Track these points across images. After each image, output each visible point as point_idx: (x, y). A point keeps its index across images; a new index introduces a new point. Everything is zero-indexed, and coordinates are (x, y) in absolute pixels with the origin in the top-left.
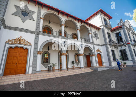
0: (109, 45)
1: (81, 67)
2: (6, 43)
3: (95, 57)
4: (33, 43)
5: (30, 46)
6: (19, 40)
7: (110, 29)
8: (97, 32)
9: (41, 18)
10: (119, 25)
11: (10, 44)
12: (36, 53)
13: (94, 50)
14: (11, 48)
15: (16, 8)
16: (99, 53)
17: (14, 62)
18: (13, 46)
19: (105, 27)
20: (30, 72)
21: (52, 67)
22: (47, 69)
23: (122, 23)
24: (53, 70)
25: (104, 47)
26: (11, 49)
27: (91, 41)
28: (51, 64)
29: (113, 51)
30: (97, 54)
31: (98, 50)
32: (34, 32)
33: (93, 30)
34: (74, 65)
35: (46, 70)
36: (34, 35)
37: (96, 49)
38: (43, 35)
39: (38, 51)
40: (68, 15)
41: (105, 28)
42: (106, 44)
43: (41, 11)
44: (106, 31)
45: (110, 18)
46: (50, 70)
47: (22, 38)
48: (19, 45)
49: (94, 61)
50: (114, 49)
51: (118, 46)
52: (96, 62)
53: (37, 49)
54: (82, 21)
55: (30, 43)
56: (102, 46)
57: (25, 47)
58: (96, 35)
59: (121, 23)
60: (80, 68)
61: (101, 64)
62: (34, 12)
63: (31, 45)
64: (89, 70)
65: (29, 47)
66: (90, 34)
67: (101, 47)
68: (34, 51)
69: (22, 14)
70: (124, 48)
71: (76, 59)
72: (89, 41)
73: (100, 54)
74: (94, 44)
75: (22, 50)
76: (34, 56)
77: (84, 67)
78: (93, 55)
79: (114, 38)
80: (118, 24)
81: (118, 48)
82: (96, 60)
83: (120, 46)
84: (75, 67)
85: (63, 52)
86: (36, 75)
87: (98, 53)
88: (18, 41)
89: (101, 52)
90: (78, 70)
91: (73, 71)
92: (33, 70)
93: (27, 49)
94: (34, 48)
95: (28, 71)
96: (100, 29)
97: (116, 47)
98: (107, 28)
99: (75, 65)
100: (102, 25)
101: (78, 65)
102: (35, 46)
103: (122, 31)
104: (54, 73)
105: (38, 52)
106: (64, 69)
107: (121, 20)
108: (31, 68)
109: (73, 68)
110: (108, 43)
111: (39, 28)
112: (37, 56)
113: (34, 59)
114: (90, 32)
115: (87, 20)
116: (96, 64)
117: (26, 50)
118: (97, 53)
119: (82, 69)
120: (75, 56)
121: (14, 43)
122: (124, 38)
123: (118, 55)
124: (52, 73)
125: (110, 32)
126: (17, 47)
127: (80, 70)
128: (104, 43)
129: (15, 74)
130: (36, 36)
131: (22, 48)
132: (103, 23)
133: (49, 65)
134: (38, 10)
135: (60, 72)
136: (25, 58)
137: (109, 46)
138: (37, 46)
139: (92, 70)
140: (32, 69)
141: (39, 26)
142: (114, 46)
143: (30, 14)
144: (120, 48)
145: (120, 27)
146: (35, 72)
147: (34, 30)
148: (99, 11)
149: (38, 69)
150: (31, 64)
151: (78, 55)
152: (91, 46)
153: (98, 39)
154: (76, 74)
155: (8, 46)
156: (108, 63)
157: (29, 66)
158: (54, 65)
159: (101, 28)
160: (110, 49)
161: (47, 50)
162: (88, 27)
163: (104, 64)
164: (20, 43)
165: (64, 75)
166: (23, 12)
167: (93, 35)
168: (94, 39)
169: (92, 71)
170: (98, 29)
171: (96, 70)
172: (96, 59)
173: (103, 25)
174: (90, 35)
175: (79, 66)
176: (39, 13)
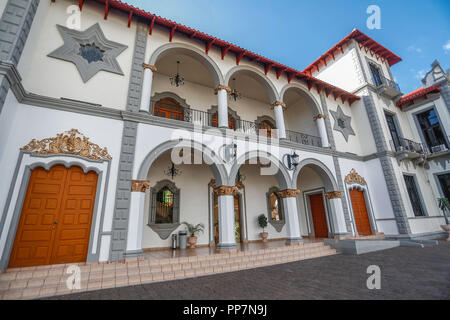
0: (395, 155)
1: (292, 236)
2: (24, 150)
3: (344, 202)
4: (115, 152)
5: (106, 163)
6: (69, 141)
7: (393, 99)
8: (346, 110)
9: (145, 66)
10: (430, 83)
11: (35, 155)
12: (127, 185)
13: (339, 176)
14: (39, 168)
15: (63, 36)
16: (357, 185)
17: (49, 219)
18: (47, 161)
19: (375, 91)
20: (104, 257)
21: (184, 238)
22: (166, 243)
23: (441, 75)
24: (191, 250)
25: (376, 162)
26: (41, 174)
27: (326, 143)
28: (182, 228)
29: (410, 180)
30: (350, 190)
31: (354, 176)
32: (119, 115)
33: (332, 105)
34: (266, 230)
35: (163, 249)
36: (119, 125)
37: (345, 172)
38: (152, 122)
39: (135, 178)
40: (238, 54)
41: (374, 96)
42: (381, 154)
43: (145, 43)
44: (380, 106)
45: (392, 59)
46: (178, 248)
47: (77, 135)
48: (69, 160)
49: (341, 215)
50: (412, 170)
51: (428, 159)
52: (347, 219)
53: (130, 171)
54: (290, 74)
55: (105, 150)
56: (365, 159)
57: (88, 165)
58: (342, 123)
59: (436, 76)
60: (288, 241)
61: (365, 225)
62: (123, 47)
63: (109, 159)
64: (319, 250)
65: (102, 167)
66: (319, 117)
67: (362, 163)
68: (120, 179)
69: (84, 55)
71: (271, 208)
72: (320, 144)
73: (359, 189)
74: (336, 155)
75: (76, 176)
76: (117, 198)
77: (304, 237)
78: (333, 195)
80: (424, 81)
81: (427, 168)
82: (346, 213)
83: (436, 159)
84: (269, 238)
85: (224, 183)
86: (122, 266)
87: (352, 186)
88: (64, 144)
89: (364, 183)
90: (279, 249)
91: (261, 251)
92: (112, 249)
93: (94, 173)
94: (121, 170)
95: (94, 251)
96: (358, 99)
97: (420, 165)
98: (384, 95)
99: (271, 231)
100: (364, 83)
101: (279, 230)
102: (122, 161)
104: (192, 259)
105: (133, 182)
106: (227, 246)
107: (436, 65)
108: (106, 241)
109: (262, 242)
110: (389, 147)
111: (139, 99)
112: (128, 199)
113: (117, 208)
114: (321, 112)
115: (310, 69)
116: (348, 225)
117: (91, 177)
118: (348, 186)
119: (296, 247)
120: (268, 196)
121: (49, 153)
124: (184, 260)
125: (393, 108)
126: (59, 166)
127: (286, 248)
128: (374, 150)
129: (50, 264)
130: (126, 128)
131: (77, 167)
132: (365, 78)
133: (176, 232)
134: (137, 39)
135: (213, 257)
136: (86, 204)
137: (393, 161)
138: (131, 162)
139: (332, 247)
140: (112, 245)
141: (140, 92)
142: (414, 160)
143: (107, 55)
144: (436, 168)
145: (434, 91)
146: (119, 254)
147: (121, 105)
148: (350, 37)
149: (133, 244)
150: (108, 227)
151: (277, 194)
152: (327, 161)
153: (350, 136)
154: (272, 263)
155: (29, 161)
156: (395, 222)
157: (101, 234)
158: (192, 230)
159: (360, 94)
160: (399, 170)
161: (169, 178)
162: (313, 93)
163: (379, 227)
164: (71, 153)
165: (228, 269)
166: (86, 49)
167: (332, 121)
168: (338, 136)
169: (333, 252)
170: (350, 99)
171: (347, 251)
172: (345, 208)
173: (368, 86)
174: (321, 122)
175: (283, 234)
176: (140, 48)
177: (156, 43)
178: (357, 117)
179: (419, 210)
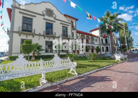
29: (103, 47)
33: (95, 38)
37: (96, 47)
42: (100, 45)
44: (101, 38)
50: (103, 46)
58: (96, 40)
66: (94, 40)
70: (107, 46)
72: (93, 43)
74: (95, 45)
79: (104, 42)
103: (108, 38)
110: (101, 44)
122: (108, 42)
123: (105, 49)
125: (103, 38)
137: (101, 45)
144: (106, 46)
152: (94, 45)
153: (97, 42)
168: (95, 42)
170: (98, 37)
173: (100, 36)
176: (79, 35)
177: (81, 35)
178: (98, 39)
179: (103, 51)
